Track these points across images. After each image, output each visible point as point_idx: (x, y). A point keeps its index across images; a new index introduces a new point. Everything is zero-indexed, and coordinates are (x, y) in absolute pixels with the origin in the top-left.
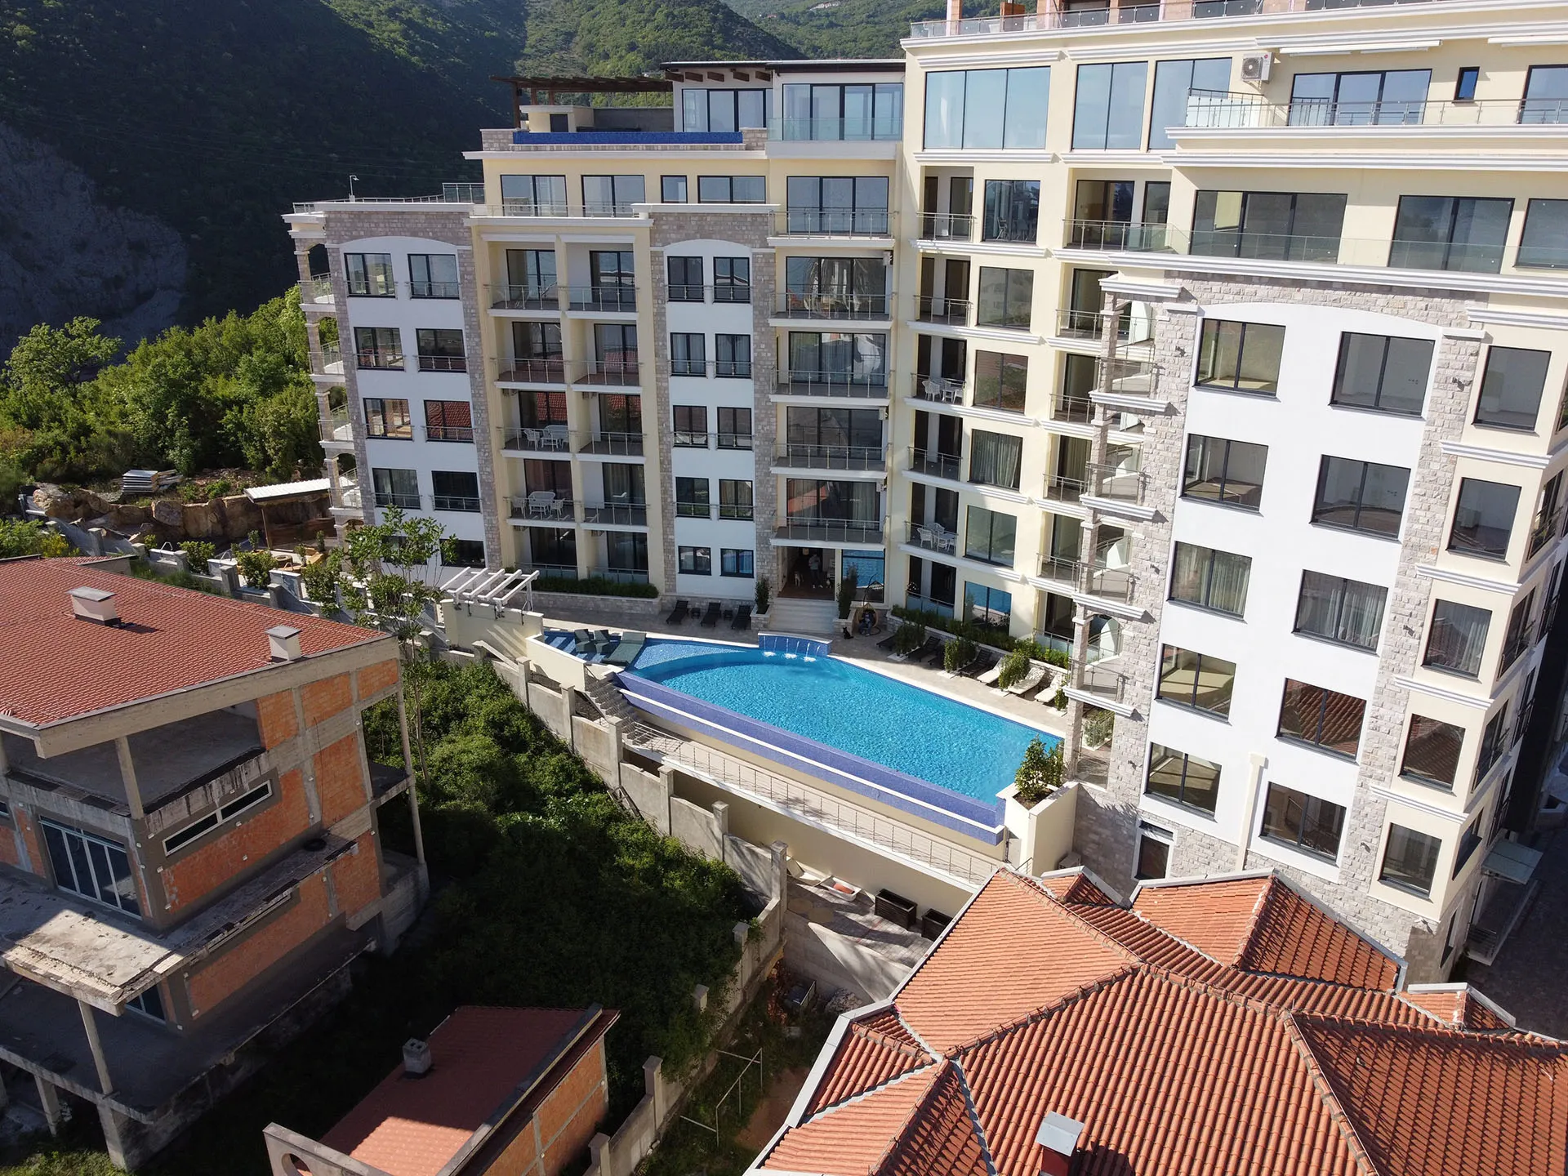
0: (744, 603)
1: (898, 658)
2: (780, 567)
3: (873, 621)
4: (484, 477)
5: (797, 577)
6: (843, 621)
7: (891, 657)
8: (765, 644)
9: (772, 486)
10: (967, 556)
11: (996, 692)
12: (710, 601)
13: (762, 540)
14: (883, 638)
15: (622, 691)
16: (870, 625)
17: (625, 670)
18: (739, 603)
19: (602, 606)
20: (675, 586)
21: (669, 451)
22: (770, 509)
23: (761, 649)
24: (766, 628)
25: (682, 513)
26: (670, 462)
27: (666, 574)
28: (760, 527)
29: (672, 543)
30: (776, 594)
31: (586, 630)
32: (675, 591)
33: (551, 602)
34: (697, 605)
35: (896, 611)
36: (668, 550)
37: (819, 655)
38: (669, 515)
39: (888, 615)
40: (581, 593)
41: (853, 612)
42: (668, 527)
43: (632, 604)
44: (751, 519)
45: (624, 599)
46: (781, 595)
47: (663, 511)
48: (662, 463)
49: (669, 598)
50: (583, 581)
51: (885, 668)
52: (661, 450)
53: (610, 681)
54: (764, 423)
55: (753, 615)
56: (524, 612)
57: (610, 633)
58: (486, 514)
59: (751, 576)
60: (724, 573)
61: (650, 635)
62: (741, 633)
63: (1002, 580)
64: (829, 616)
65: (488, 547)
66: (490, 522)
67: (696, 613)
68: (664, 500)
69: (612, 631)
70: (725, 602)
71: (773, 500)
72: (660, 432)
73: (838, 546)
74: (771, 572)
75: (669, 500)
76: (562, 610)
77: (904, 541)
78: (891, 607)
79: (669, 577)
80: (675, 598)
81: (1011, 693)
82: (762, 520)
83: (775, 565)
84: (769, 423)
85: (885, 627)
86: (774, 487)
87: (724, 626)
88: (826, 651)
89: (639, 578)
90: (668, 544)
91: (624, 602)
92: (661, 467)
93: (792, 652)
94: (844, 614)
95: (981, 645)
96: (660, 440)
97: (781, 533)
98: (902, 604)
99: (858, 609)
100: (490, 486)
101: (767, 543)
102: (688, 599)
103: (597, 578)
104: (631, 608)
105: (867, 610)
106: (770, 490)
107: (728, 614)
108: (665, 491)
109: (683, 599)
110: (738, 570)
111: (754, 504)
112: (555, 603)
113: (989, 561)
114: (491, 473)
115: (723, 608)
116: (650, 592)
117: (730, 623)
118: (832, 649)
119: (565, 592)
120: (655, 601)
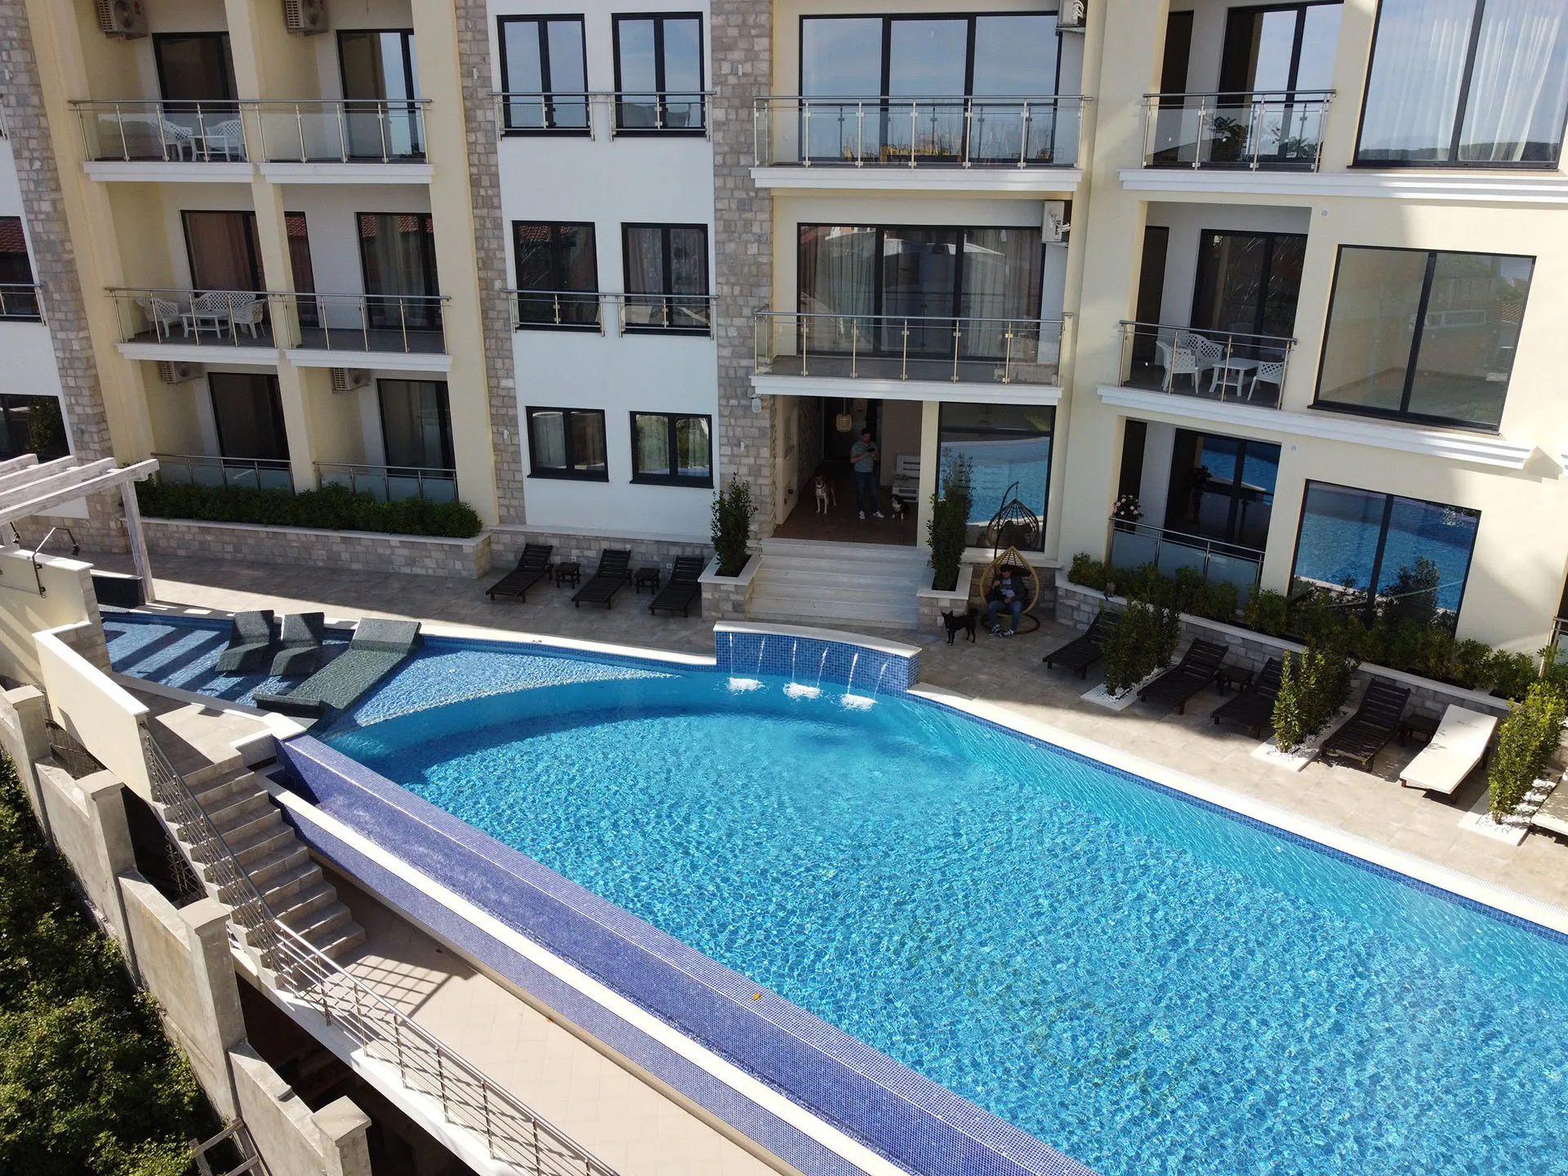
0: (688, 552)
1: (1109, 701)
2: (780, 461)
3: (1024, 596)
4: (39, 228)
5: (820, 492)
6: (945, 598)
7: (1091, 696)
8: (735, 656)
9: (759, 240)
10: (1320, 404)
11: (1473, 823)
12: (605, 545)
13: (734, 386)
14: (1050, 642)
15: (288, 798)
16: (1017, 607)
17: (311, 731)
18: (675, 551)
19: (345, 556)
20: (521, 509)
21: (492, 150)
22: (753, 302)
23: (723, 668)
24: (739, 612)
25: (534, 316)
26: (495, 183)
27: (499, 479)
28: (726, 352)
29: (509, 398)
30: (770, 528)
31: (268, 615)
32: (523, 522)
33: (230, 548)
34: (574, 556)
35: (1083, 570)
36: (500, 418)
37: (884, 691)
38: (498, 325)
39: (1061, 583)
40: (297, 525)
41: (966, 576)
42: (498, 359)
43: (416, 554)
44: (703, 330)
45: (395, 539)
46: (781, 532)
47: (485, 313)
48: (475, 182)
49: (507, 539)
50: (307, 496)
51: (1086, 734)
52: (471, 147)
53: (254, 767)
54: (737, 55)
55: (707, 578)
56: (40, 558)
57: (329, 621)
58: (56, 325)
59: (706, 482)
60: (640, 477)
61: (432, 628)
62: (673, 626)
63: (1448, 466)
64: (905, 582)
65: (70, 407)
66: (63, 346)
67: (568, 573)
68: (485, 285)
69: (334, 616)
70: (643, 549)
71: (762, 275)
72: (468, 95)
73: (931, 393)
74: (756, 471)
75: (498, 285)
76: (252, 565)
77: (1116, 380)
78: (1065, 562)
79: (508, 488)
80: (521, 541)
81: (1533, 829)
82: (733, 332)
83: (765, 452)
84: (752, 56)
85: (1051, 614)
86: (765, 240)
87: (633, 608)
88: (903, 676)
89: (434, 488)
90: (500, 400)
91: (394, 546)
92: (475, 196)
93: (803, 677)
94: (945, 578)
95: (1365, 667)
96: (469, 117)
97: (782, 365)
98: (1098, 551)
99: (978, 568)
100: (58, 248)
101: (747, 391)
102: (554, 542)
103: (336, 489)
104: (412, 562)
105: (1006, 567)
106: (753, 249)
107: (647, 579)
108: (487, 262)
109: (541, 541)
110: (673, 466)
111: (713, 290)
112: (237, 550)
113: (1403, 415)
114: (59, 215)
115: (636, 564)
116: (463, 522)
117: (647, 600)
118: (919, 673)
119: (259, 522)
120: (468, 545)
